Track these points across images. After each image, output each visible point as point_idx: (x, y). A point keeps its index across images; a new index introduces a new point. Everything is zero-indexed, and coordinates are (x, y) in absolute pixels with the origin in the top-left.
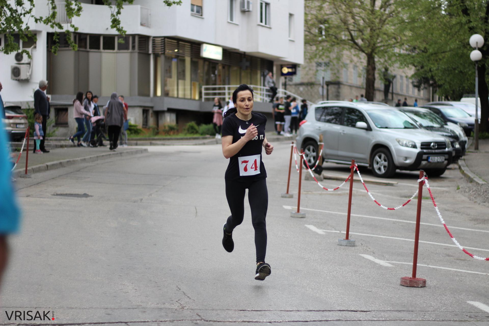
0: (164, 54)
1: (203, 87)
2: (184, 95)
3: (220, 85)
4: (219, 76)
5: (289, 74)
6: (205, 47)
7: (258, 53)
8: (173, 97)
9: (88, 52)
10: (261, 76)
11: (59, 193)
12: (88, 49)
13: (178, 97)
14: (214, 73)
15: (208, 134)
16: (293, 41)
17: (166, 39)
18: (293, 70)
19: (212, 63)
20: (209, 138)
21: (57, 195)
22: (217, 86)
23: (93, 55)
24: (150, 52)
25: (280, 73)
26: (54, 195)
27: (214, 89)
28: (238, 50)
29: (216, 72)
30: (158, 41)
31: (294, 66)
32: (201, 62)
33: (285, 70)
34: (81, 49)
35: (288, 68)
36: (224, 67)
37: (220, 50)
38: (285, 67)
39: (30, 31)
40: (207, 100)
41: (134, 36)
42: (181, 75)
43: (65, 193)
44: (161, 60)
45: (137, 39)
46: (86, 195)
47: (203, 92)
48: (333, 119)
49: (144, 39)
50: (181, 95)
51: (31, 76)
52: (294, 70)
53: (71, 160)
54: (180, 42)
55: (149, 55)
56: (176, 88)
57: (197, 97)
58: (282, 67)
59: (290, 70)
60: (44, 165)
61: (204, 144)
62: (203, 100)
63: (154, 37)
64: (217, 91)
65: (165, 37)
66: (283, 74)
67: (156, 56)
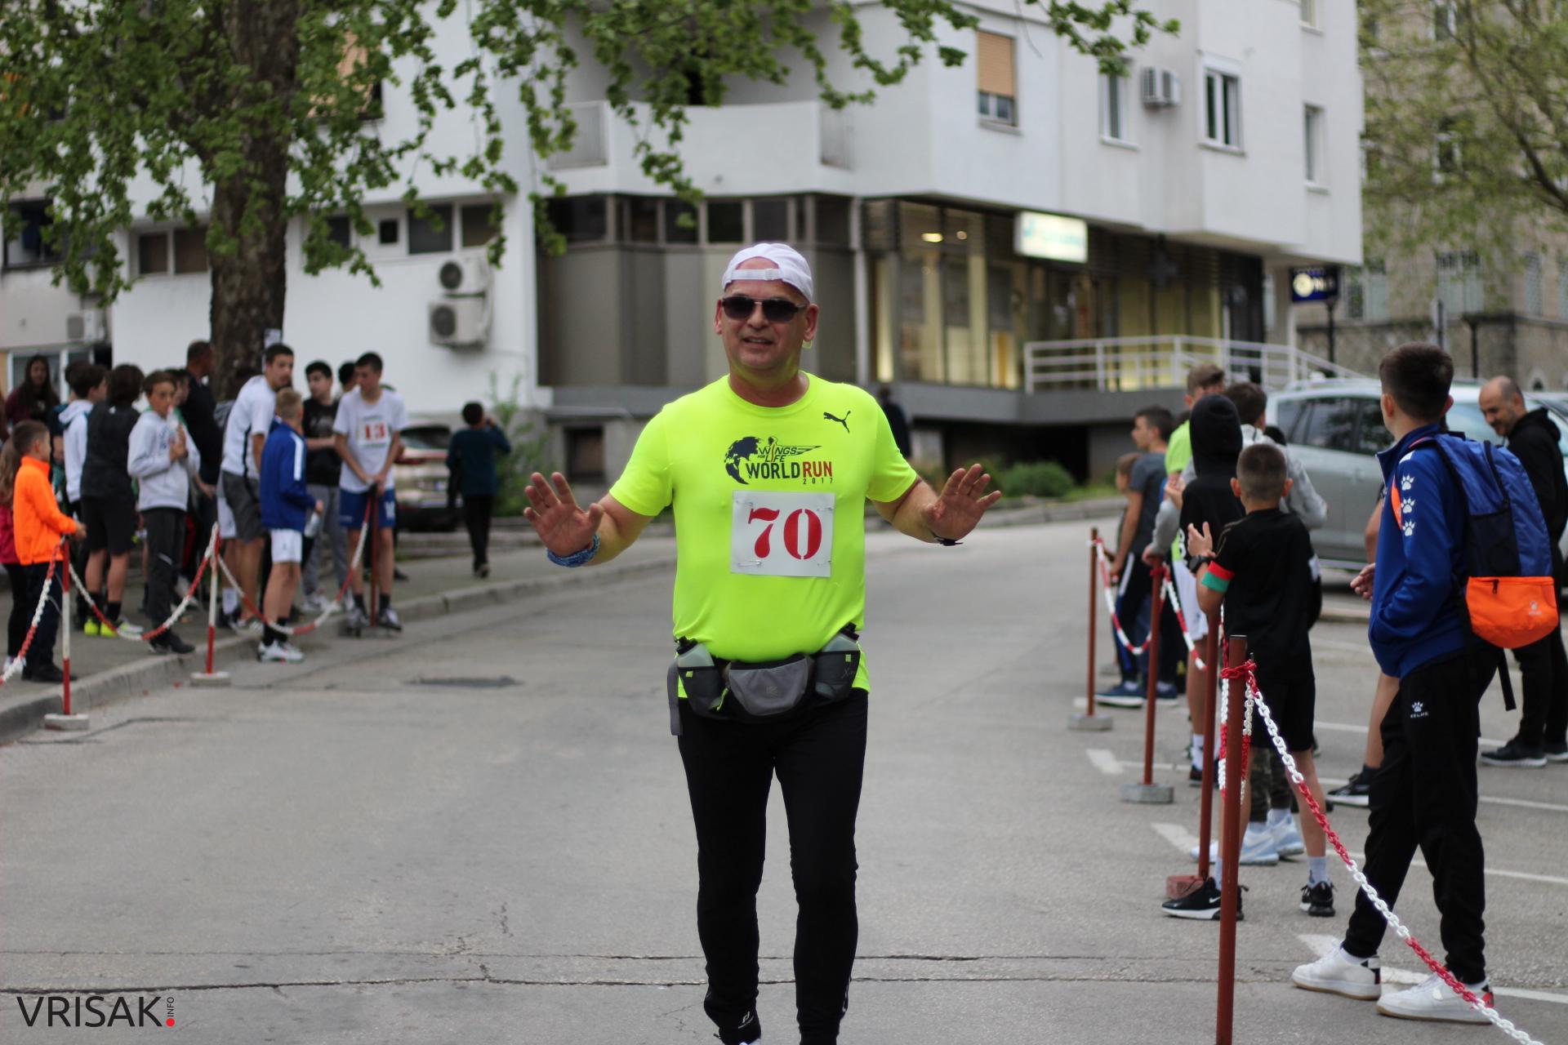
0: (897, 248)
1: (1029, 348)
2: (972, 373)
3: (1085, 337)
4: (1083, 310)
5: (1315, 296)
6: (1028, 222)
7: (1207, 234)
8: (933, 384)
9: (661, 252)
10: (1222, 304)
11: (430, 675)
12: (662, 243)
13: (947, 383)
14: (1063, 302)
15: (1028, 492)
16: (1322, 192)
17: (904, 205)
18: (1327, 282)
19: (1056, 272)
20: (1030, 506)
21: (424, 682)
22: (1076, 343)
23: (677, 262)
24: (855, 241)
25: (1288, 293)
26: (413, 683)
27: (1068, 352)
28: (1139, 228)
29: (1072, 300)
30: (879, 209)
31: (1331, 271)
32: (1019, 271)
33: (1303, 284)
34: (641, 244)
35: (1312, 276)
36: (1096, 284)
37: (1079, 231)
38: (1301, 272)
39: (422, 202)
40: (1044, 387)
41: (800, 197)
42: (956, 312)
43: (447, 676)
44: (889, 268)
45: (810, 208)
46: (505, 682)
47: (1030, 361)
48: (1346, 435)
49: (832, 207)
50: (958, 373)
51: (488, 331)
52: (1331, 283)
53: (530, 581)
54: (952, 213)
55: (849, 254)
56: (938, 353)
57: (1011, 380)
58: (1292, 274)
59: (1320, 284)
60: (437, 599)
61: (1007, 524)
62: (1029, 388)
63: (867, 201)
64: (1076, 359)
65: (897, 200)
66: (1296, 298)
67: (874, 259)
